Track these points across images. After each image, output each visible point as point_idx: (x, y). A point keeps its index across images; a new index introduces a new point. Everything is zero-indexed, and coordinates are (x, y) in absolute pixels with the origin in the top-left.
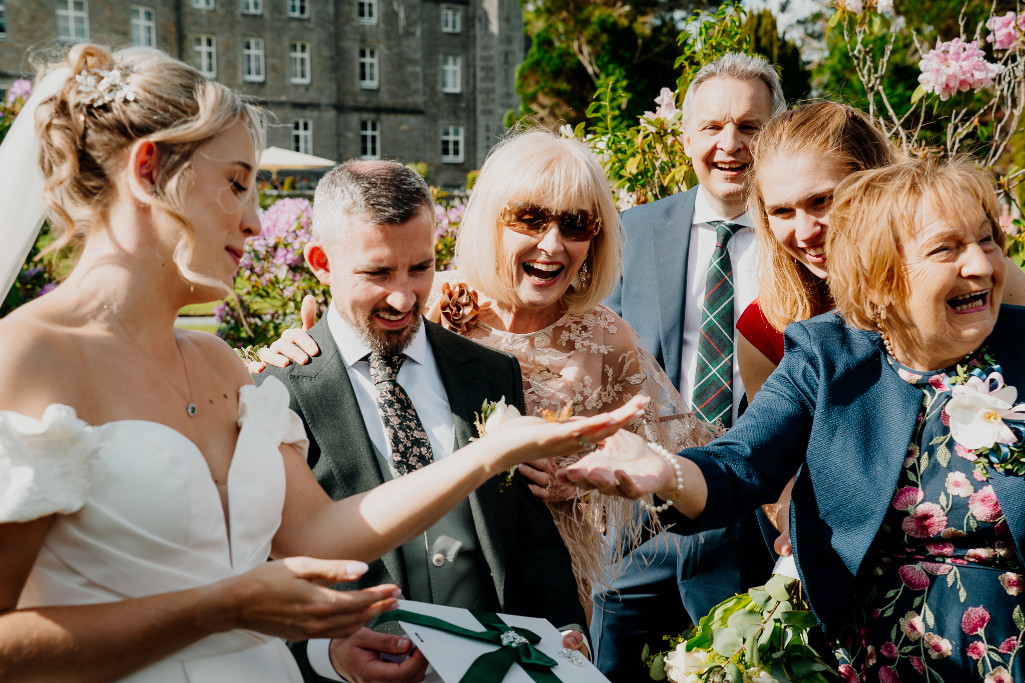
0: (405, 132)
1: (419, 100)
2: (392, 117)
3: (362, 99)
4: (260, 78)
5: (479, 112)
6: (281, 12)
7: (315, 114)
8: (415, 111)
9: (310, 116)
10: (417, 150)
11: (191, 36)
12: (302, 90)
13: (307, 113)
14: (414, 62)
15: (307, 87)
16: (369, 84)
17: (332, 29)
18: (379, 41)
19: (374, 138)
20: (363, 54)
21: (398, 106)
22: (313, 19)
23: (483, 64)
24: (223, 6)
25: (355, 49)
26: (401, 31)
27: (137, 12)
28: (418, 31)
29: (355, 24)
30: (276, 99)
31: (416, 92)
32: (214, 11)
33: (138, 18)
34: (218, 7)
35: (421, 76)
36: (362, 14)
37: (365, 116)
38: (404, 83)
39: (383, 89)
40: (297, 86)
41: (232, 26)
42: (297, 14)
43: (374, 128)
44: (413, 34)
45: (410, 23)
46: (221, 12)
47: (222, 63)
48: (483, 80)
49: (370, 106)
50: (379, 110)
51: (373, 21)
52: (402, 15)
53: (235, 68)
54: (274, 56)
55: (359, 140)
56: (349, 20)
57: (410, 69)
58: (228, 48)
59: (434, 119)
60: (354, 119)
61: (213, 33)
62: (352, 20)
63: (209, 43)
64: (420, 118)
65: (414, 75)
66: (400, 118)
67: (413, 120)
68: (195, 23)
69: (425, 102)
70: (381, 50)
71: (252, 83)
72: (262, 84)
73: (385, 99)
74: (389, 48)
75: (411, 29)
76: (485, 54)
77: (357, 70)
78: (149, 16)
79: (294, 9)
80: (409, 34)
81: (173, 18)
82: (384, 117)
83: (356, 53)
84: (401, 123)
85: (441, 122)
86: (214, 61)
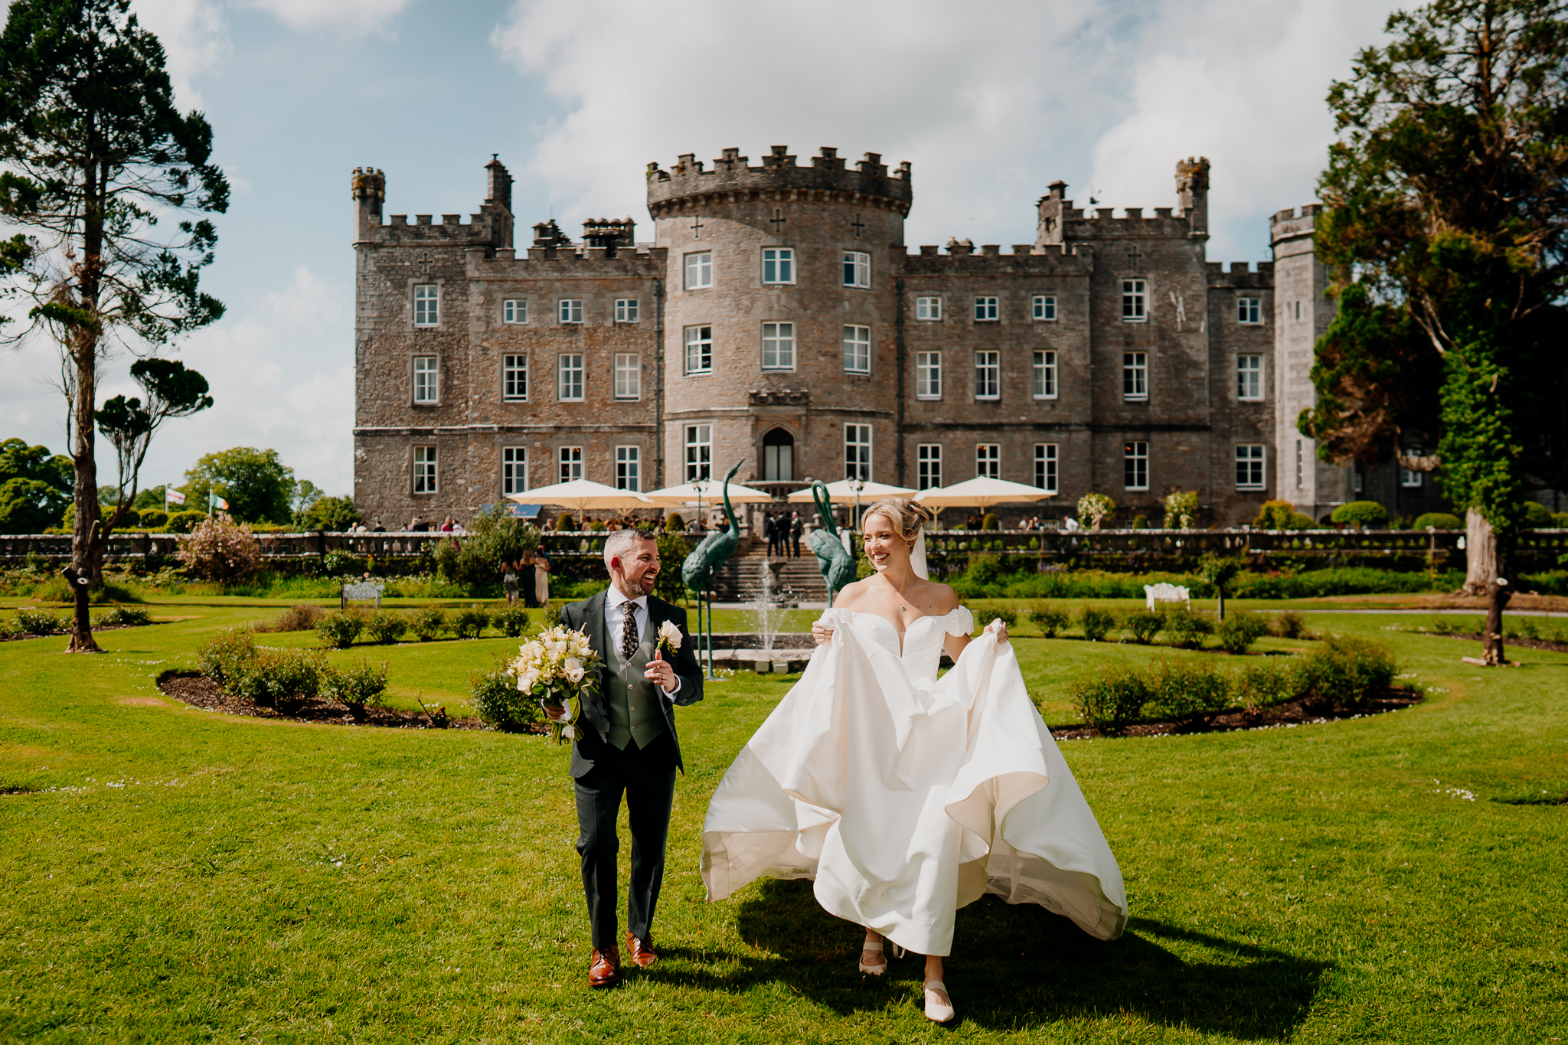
0: (1184, 453)
1: (1204, 412)
2: (1167, 436)
3: (1127, 415)
4: (996, 397)
5: (1287, 424)
6: (1022, 317)
7: (1064, 436)
8: (1198, 427)
9: (1057, 440)
10: (1201, 476)
11: (914, 354)
12: (1047, 408)
13: (1053, 435)
14: (1196, 365)
15: (1053, 404)
16: (1135, 396)
17: (1087, 333)
18: (1149, 342)
19: (1141, 463)
20: (1128, 360)
21: (1175, 422)
22: (1063, 321)
23: (1294, 361)
24: (951, 316)
25: (1120, 354)
26: (1179, 327)
27: (852, 329)
28: (1203, 326)
29: (1119, 323)
30: (1014, 420)
31: (1199, 402)
32: (942, 321)
33: (853, 338)
34: (946, 317)
35: (1206, 382)
36: (1128, 311)
37: (1130, 436)
38: (1184, 392)
39: (1153, 402)
40: (1039, 403)
41: (962, 338)
42: (1043, 317)
43: (1142, 451)
44: (1196, 330)
45: (1190, 318)
46: (950, 322)
47: (949, 381)
48: (1292, 382)
49: (1137, 423)
50: (1149, 428)
51: (1144, 318)
52: (1181, 308)
53: (964, 387)
54: (1012, 370)
55: (1123, 465)
56: (1111, 318)
57: (1191, 374)
58: (956, 363)
59: (1225, 436)
60: (1116, 440)
61: (939, 348)
62: (1116, 319)
63: (934, 360)
64: (1206, 436)
65: (1199, 382)
66: (1176, 437)
67: (1195, 438)
68: (919, 338)
69: (1211, 414)
70: (1153, 352)
71: (985, 402)
72: (998, 403)
73: (1156, 413)
74: (1163, 350)
75: (1193, 325)
76: (1296, 348)
77: (1121, 377)
78: (864, 333)
79: (1038, 312)
80: (1189, 331)
81: (893, 334)
82: (1155, 436)
83: (1120, 359)
84: (1178, 443)
85: (1234, 440)
86: (940, 380)
